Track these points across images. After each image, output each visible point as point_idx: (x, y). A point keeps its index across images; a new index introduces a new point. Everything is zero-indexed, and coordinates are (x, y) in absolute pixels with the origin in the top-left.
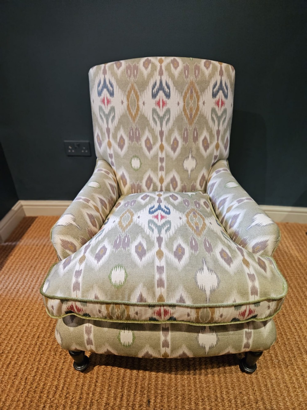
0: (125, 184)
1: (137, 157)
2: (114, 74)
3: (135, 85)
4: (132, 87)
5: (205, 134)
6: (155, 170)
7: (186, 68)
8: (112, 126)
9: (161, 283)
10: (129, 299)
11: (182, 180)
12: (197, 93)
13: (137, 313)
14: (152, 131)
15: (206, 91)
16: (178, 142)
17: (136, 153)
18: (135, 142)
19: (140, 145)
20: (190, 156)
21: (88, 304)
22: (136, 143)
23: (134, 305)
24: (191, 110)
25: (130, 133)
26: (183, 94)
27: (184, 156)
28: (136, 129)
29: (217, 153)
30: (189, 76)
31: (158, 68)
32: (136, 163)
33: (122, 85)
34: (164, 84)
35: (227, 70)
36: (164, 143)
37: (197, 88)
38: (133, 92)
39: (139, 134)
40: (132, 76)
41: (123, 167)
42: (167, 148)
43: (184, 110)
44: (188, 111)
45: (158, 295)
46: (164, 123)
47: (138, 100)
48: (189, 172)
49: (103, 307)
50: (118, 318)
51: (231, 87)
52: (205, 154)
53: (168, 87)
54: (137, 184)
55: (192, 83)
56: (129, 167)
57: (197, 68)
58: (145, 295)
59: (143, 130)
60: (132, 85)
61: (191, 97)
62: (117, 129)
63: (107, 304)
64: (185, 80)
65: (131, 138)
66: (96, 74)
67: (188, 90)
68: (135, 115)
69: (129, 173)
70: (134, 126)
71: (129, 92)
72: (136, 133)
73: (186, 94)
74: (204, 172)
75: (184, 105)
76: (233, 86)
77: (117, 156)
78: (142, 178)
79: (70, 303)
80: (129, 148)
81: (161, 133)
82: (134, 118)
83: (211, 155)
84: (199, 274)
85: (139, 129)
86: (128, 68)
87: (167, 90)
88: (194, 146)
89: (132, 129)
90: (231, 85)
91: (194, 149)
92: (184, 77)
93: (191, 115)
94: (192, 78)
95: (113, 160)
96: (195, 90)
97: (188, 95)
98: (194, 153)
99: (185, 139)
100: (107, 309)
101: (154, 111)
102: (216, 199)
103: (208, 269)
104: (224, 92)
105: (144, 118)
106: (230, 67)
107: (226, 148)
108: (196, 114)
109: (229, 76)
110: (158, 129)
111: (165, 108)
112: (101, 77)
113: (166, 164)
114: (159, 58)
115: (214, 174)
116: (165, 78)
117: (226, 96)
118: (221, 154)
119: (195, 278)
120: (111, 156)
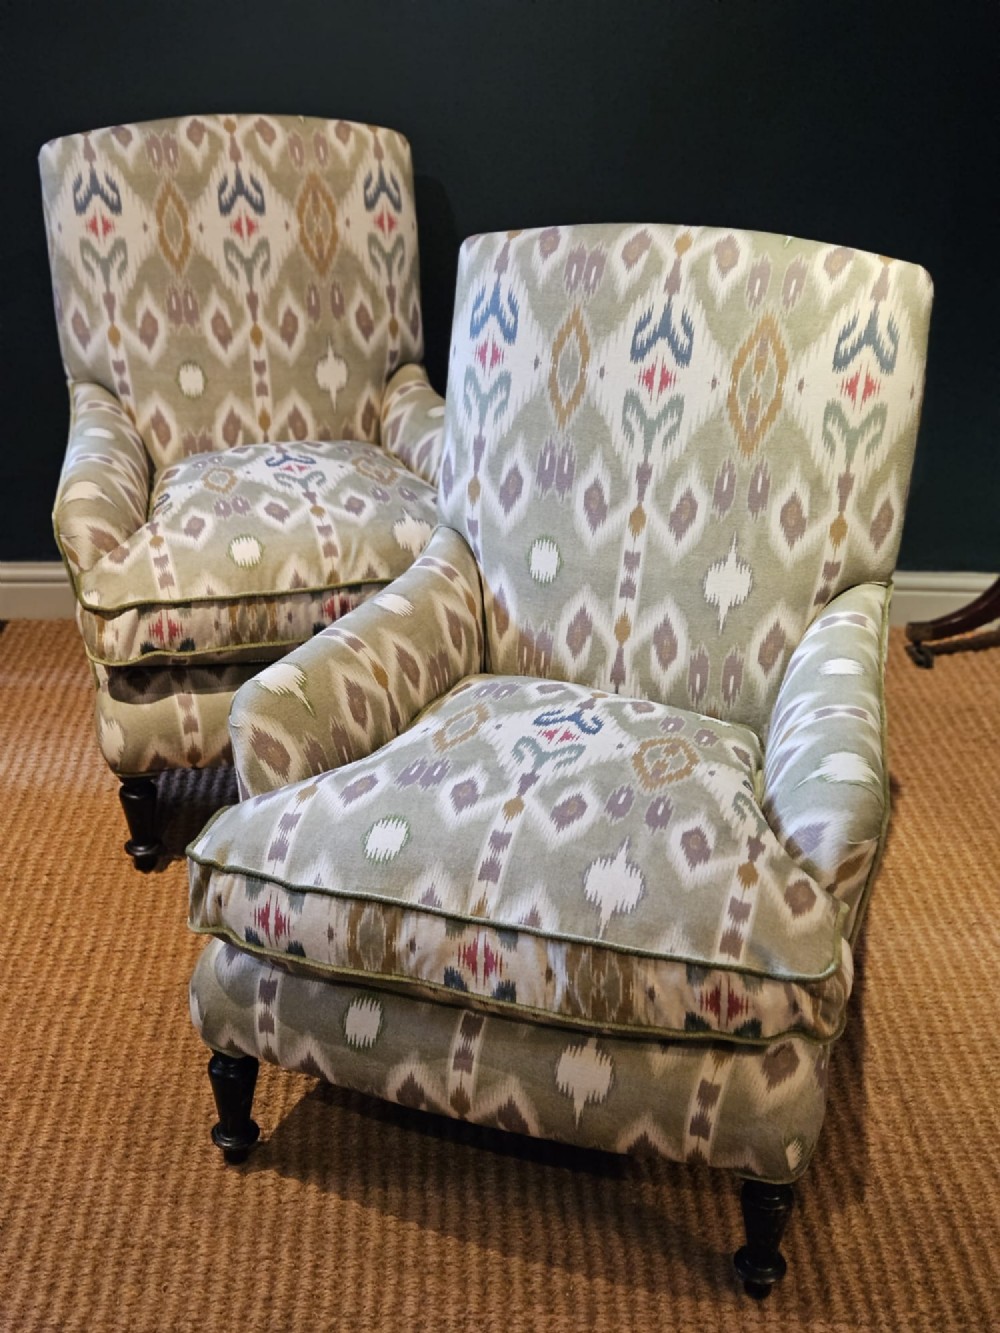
0: (165, 438)
1: (194, 363)
2: (116, 160)
3: (174, 185)
4: (169, 190)
5: (359, 297)
6: (244, 394)
7: (294, 142)
8: (119, 289)
9: (330, 550)
10: (274, 583)
11: (316, 416)
12: (328, 200)
13: (290, 617)
14: (227, 295)
15: (349, 194)
16: (295, 320)
17: (191, 352)
18: (184, 325)
19: (200, 331)
20: (330, 353)
21: (194, 611)
22: (188, 326)
23: (282, 597)
24: (319, 240)
25: (169, 303)
26: (296, 202)
27: (314, 353)
28: (186, 292)
29: (393, 345)
30: (305, 161)
31: (227, 145)
32: (192, 380)
33: (142, 184)
34: (246, 181)
35: (390, 144)
36: (262, 324)
37: (328, 187)
38: (170, 201)
39: (194, 303)
40: (165, 163)
41: (156, 394)
42: (272, 336)
43: (303, 240)
44: (312, 244)
45: (327, 570)
46: (257, 273)
47: (185, 220)
48: (334, 395)
49: (225, 612)
50: (253, 638)
51: (406, 184)
52: (367, 346)
53: (258, 188)
54: (200, 434)
55: (313, 178)
56: (173, 393)
57: (321, 141)
58: (303, 575)
59: (204, 291)
60: (168, 186)
61: (316, 208)
62: (134, 294)
63: (232, 602)
64: (297, 169)
65: (174, 316)
66: (65, 160)
67: (306, 192)
68: (181, 256)
69: (175, 406)
70: (179, 283)
71: (162, 203)
72: (186, 301)
73: (302, 202)
74: (369, 393)
75: (302, 229)
76: (411, 180)
77: (138, 364)
78: (211, 421)
79: (154, 617)
80: (170, 340)
81: (252, 300)
82: (178, 265)
83: (381, 349)
84: (398, 528)
85: (194, 292)
86: (151, 143)
87: (255, 195)
88: (336, 326)
89: (176, 293)
90: (405, 178)
91: (337, 337)
92: (293, 163)
93: (321, 252)
94: (311, 166)
95: (127, 378)
96: (324, 193)
97: (308, 205)
98: (340, 344)
99: (313, 312)
100: (232, 615)
101: (229, 246)
102: (409, 450)
103: (414, 519)
104: (390, 196)
105: (203, 265)
106: (398, 139)
107: (414, 332)
108: (332, 249)
109: (397, 159)
110: (241, 289)
111: (255, 239)
112: (81, 166)
113: (273, 378)
114: (222, 118)
115: (394, 398)
116: (247, 167)
117: (397, 206)
118: (405, 349)
119: (392, 533)
120: (119, 367)
